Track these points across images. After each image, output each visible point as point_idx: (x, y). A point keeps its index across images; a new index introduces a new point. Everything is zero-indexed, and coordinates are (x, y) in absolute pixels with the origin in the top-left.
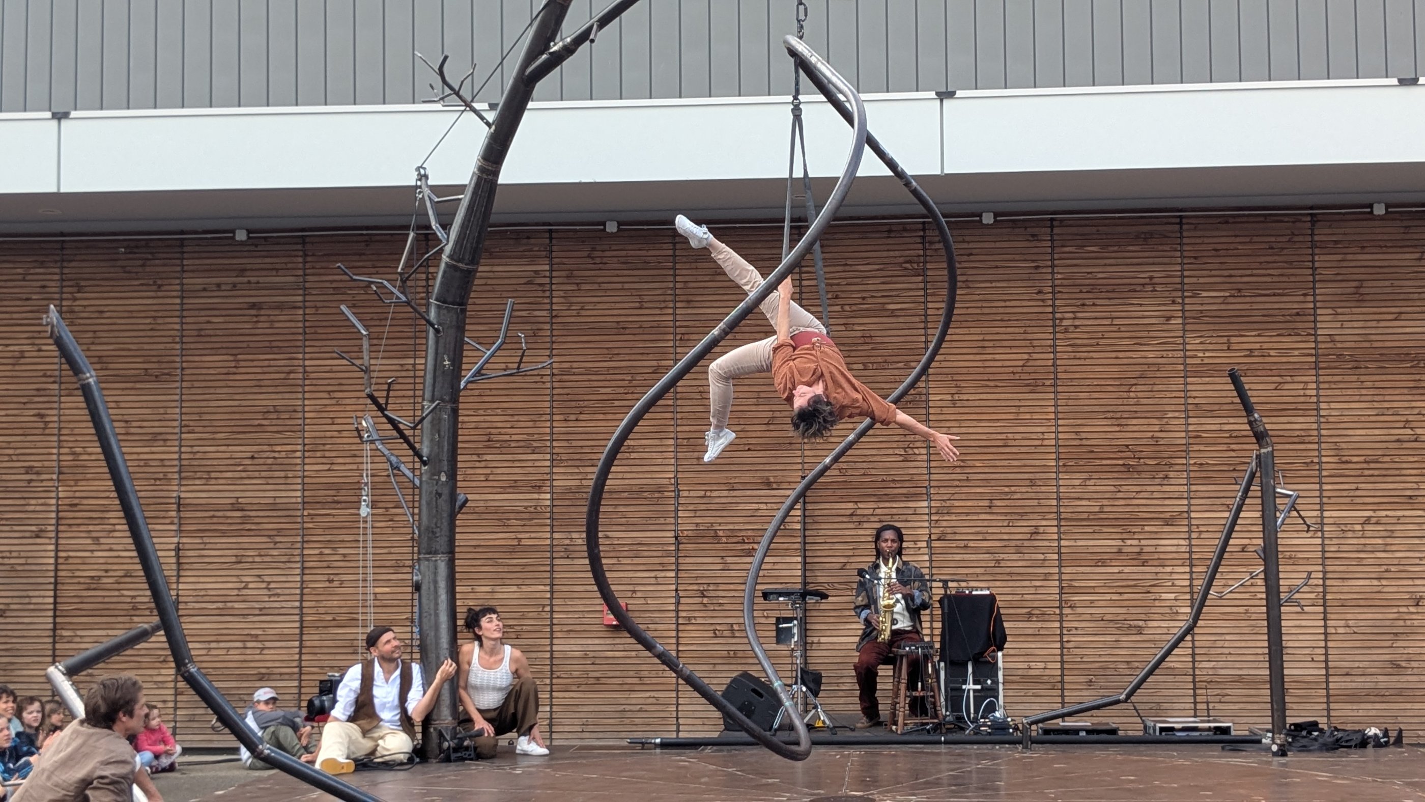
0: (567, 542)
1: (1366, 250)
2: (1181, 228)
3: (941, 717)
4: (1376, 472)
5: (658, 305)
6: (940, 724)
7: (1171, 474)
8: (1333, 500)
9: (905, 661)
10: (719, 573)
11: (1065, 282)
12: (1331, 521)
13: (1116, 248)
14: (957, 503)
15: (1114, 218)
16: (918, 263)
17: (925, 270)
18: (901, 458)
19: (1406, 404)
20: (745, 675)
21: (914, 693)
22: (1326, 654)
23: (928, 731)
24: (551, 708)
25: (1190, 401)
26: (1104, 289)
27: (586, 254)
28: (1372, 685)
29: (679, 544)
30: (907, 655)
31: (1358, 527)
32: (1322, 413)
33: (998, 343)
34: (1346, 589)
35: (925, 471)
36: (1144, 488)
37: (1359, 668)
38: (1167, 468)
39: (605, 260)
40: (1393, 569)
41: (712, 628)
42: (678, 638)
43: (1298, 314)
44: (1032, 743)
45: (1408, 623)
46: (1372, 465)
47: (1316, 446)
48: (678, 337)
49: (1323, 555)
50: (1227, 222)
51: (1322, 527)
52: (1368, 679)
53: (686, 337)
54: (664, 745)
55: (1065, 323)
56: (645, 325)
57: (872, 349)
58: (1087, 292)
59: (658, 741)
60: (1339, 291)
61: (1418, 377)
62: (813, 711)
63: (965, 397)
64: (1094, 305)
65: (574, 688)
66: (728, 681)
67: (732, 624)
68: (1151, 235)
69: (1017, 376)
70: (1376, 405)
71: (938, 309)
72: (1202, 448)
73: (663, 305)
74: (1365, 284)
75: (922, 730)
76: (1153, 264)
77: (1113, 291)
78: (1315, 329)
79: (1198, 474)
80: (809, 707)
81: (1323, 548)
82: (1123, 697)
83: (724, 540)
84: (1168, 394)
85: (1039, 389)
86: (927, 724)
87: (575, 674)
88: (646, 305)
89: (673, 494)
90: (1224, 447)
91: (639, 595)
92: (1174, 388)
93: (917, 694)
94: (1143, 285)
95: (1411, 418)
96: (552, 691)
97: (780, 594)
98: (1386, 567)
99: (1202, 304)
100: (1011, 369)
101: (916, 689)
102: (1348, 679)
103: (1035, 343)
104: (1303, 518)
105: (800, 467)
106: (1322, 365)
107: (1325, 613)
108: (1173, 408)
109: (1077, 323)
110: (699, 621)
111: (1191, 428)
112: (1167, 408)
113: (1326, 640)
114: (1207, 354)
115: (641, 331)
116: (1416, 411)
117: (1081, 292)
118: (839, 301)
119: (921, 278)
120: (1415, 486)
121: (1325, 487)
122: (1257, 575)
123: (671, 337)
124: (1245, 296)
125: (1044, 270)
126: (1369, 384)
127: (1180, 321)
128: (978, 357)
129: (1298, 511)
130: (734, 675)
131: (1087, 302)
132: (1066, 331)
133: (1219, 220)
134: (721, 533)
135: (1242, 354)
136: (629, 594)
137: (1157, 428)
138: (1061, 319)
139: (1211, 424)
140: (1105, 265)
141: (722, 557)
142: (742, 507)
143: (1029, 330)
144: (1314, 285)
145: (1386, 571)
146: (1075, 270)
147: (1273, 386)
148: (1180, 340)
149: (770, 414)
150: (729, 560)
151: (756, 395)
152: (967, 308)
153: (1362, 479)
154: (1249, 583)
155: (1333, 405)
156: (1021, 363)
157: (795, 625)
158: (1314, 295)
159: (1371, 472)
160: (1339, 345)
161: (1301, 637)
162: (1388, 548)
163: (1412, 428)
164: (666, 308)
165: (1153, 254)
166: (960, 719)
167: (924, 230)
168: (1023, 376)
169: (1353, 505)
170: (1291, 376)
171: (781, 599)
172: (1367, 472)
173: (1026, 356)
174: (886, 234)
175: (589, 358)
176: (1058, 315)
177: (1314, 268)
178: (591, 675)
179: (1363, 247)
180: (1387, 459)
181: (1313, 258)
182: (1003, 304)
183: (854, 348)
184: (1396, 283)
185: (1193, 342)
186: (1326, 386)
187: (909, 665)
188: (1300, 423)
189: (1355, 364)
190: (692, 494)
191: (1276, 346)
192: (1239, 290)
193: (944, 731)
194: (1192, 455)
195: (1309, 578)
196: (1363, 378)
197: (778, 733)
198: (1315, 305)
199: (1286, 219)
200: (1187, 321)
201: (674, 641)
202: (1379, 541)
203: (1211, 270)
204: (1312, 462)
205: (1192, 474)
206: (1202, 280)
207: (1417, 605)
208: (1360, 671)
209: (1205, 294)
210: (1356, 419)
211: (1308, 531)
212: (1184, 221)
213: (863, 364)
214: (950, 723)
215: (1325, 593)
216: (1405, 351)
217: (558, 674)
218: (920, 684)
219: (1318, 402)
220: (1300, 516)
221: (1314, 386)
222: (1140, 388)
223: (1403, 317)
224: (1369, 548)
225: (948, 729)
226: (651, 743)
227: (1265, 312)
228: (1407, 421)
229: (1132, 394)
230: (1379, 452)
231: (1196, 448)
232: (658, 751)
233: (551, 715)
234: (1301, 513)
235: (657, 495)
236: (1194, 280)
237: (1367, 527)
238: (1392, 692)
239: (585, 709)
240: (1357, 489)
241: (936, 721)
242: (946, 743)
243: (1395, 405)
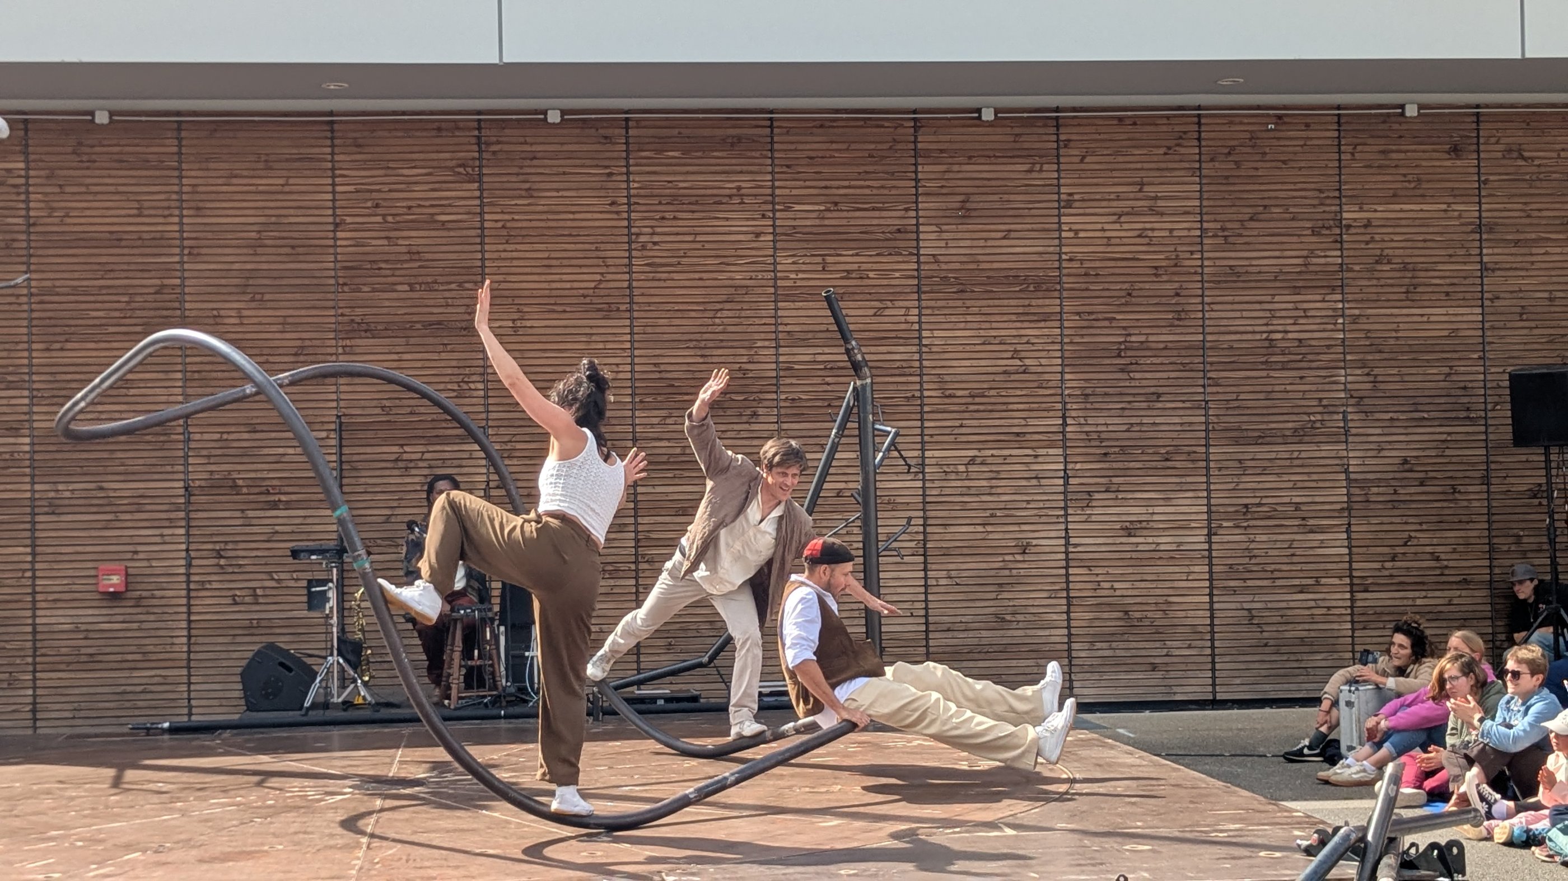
0: (52, 495)
1: (973, 160)
2: (772, 131)
3: (500, 688)
4: (982, 408)
5: (160, 212)
6: (499, 696)
7: (761, 411)
8: (936, 438)
9: (459, 626)
10: (239, 530)
11: (642, 192)
12: (933, 461)
13: (699, 154)
14: (519, 446)
15: (698, 119)
16: (473, 168)
17: (481, 175)
18: (454, 394)
19: (1014, 332)
20: (271, 646)
21: (469, 663)
22: (926, 609)
23: (486, 705)
24: (34, 691)
25: (781, 328)
26: (686, 200)
27: (70, 149)
28: (975, 641)
29: (190, 495)
30: (461, 619)
31: (962, 468)
32: (925, 342)
33: (565, 262)
34: (948, 537)
35: (482, 409)
36: (730, 427)
37: (961, 622)
38: (755, 404)
39: (94, 157)
40: (999, 513)
41: (230, 593)
42: (189, 606)
43: (899, 231)
44: (604, 714)
45: (1014, 572)
46: (977, 400)
47: (917, 379)
48: (186, 251)
49: (924, 499)
50: (821, 126)
51: (924, 469)
52: (971, 634)
53: (195, 251)
54: (173, 730)
55: (642, 239)
56: (145, 236)
57: (420, 267)
58: (668, 204)
59: (166, 725)
60: (943, 206)
61: (1027, 302)
62: (352, 686)
63: (528, 323)
64: (675, 218)
65: (63, 667)
66: (250, 655)
67: (254, 589)
68: (739, 139)
69: (588, 300)
70: (982, 333)
71: (496, 221)
72: (794, 381)
73: (166, 212)
74: (972, 198)
75: (479, 704)
76: (741, 172)
77: (696, 203)
78: (918, 248)
79: (789, 411)
80: (347, 682)
81: (924, 491)
82: (705, 659)
83: (245, 490)
84: (757, 321)
85: (613, 314)
86: (484, 697)
87: (64, 650)
88: (146, 212)
89: (181, 437)
90: (819, 380)
91: (141, 556)
92: (764, 313)
93: (473, 663)
94: (730, 196)
95: (1019, 347)
96: (35, 671)
97: (313, 552)
98: (991, 512)
99: (795, 219)
100: (581, 292)
101: (472, 658)
102: (950, 634)
103: (610, 262)
104: (904, 459)
105: (334, 404)
106: (924, 289)
107: (925, 563)
108: (763, 336)
109: (656, 239)
110: (215, 585)
111: (782, 359)
112: (756, 336)
113: (926, 593)
114: (801, 276)
115: (139, 243)
116: (1024, 340)
117: (660, 203)
118: (379, 211)
119: (476, 185)
120: (1023, 422)
121: (927, 424)
122: (853, 521)
123: (177, 251)
124: (842, 210)
125: (619, 178)
126: (976, 310)
127: (770, 237)
128: (543, 278)
129: (899, 451)
130: (256, 648)
131: (667, 215)
132: (644, 248)
133: (815, 123)
134: (240, 483)
135: (838, 276)
136: (129, 556)
137: (745, 359)
138: (638, 235)
139: (803, 355)
140: (687, 173)
141: (243, 511)
142: (266, 451)
143: (602, 246)
144: (917, 199)
145: (992, 516)
146: (653, 178)
147: (871, 312)
148: (770, 260)
149: (298, 343)
150: (251, 514)
151: (281, 320)
152: (530, 220)
153: (967, 415)
154: (844, 531)
155: (936, 333)
156: (592, 285)
157: (330, 588)
158: (917, 210)
159: (976, 407)
160: (944, 266)
161: (900, 590)
162: (994, 491)
163: (1020, 359)
164: (171, 215)
165: (742, 161)
166: (523, 690)
167: (479, 129)
168: (595, 300)
169: (958, 444)
170: (891, 301)
171: (313, 557)
172: (972, 408)
173: (598, 277)
174: (434, 133)
175: (76, 275)
176: (633, 230)
177: (917, 180)
178: (83, 651)
179: (970, 158)
180: (993, 392)
181: (917, 168)
182: (571, 216)
183: (399, 266)
184: (1006, 197)
185: (785, 262)
186: (929, 312)
187: (463, 629)
188: (903, 353)
189: (961, 287)
190: (206, 437)
191: (875, 266)
192: (836, 204)
193: (504, 704)
194: (782, 389)
195: (909, 524)
196: (968, 303)
197: (310, 713)
198: (918, 221)
199: (886, 124)
200: (778, 238)
201: (184, 609)
202: (984, 483)
203: (805, 181)
204: (913, 396)
205: (783, 411)
206: (795, 192)
207: (1024, 553)
208: (963, 627)
209: (797, 207)
210: (961, 348)
211: (908, 472)
212: (775, 124)
213: (410, 284)
214: (511, 695)
215: (925, 541)
216: (1011, 273)
217: (43, 651)
218: (476, 652)
219: (920, 330)
220: (902, 456)
221: (916, 311)
222: (726, 313)
223: (1013, 235)
224: (973, 491)
225: (508, 702)
226: (157, 728)
227: (863, 229)
228: (1015, 351)
229: (717, 321)
230: (985, 386)
231: (788, 381)
232: (166, 737)
233: (35, 699)
234: (903, 453)
235: (162, 438)
236: (787, 192)
237: (971, 468)
238: (995, 648)
239: (76, 691)
240: (961, 426)
241: (495, 693)
242: (506, 717)
243: (1003, 333)
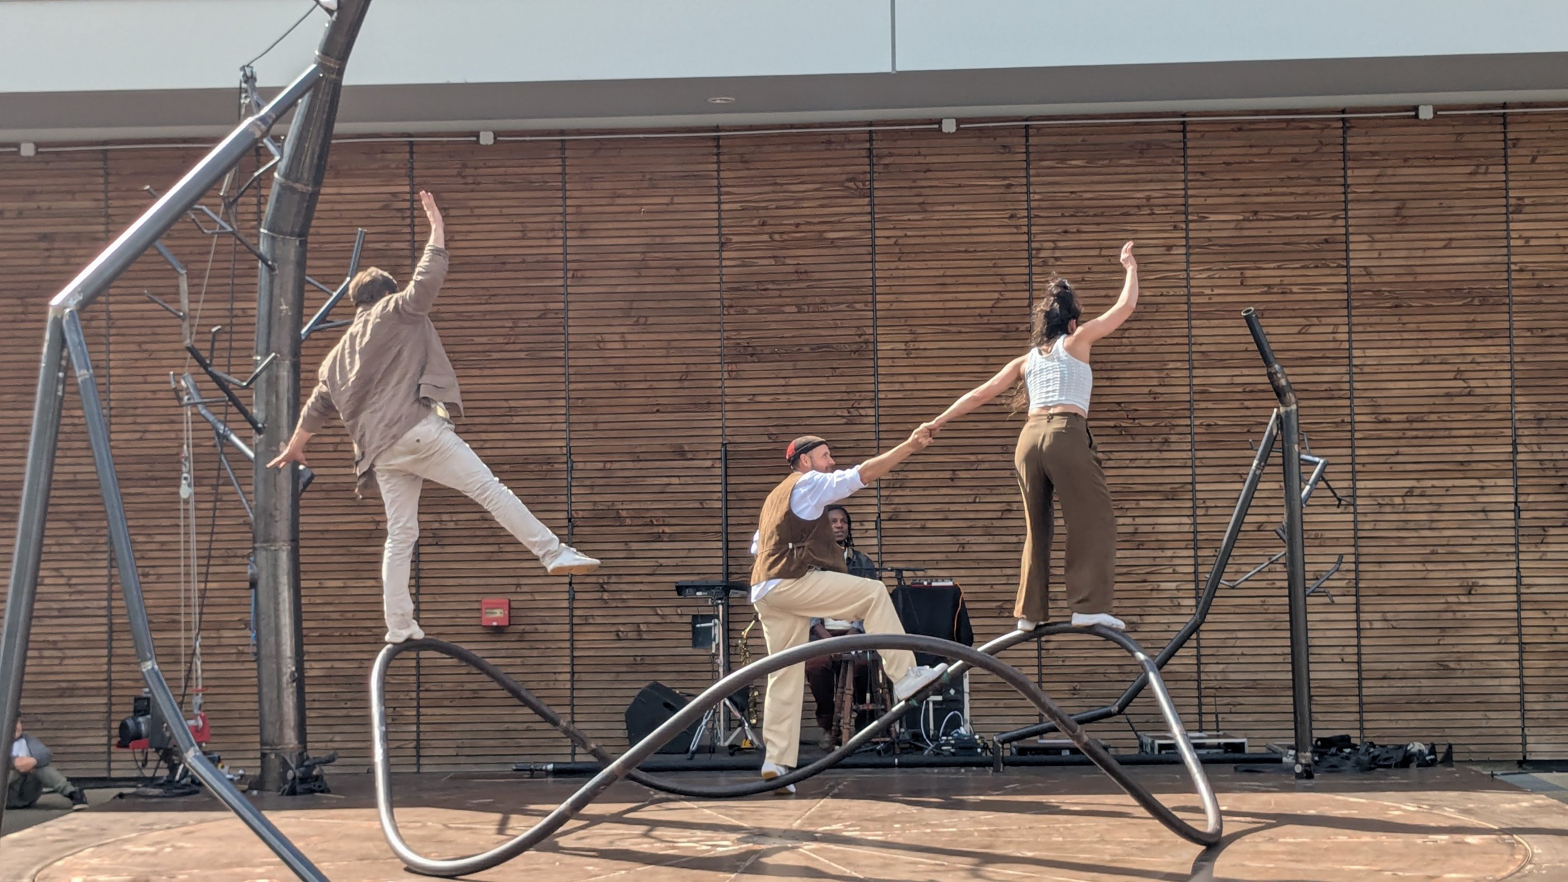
0: (436, 525)
1: (1409, 163)
2: (1185, 137)
3: (894, 735)
4: (1420, 434)
5: (544, 234)
6: (893, 743)
7: (1173, 438)
8: (1369, 468)
9: (850, 668)
10: (621, 562)
11: (1044, 204)
12: (1366, 493)
13: (1106, 162)
14: (912, 475)
15: (1104, 125)
16: (863, 182)
17: (872, 189)
18: (844, 421)
19: (1457, 351)
20: (656, 686)
21: (861, 707)
22: (1359, 654)
23: (879, 752)
24: (418, 727)
25: (1194, 348)
26: (1092, 212)
27: (455, 172)
28: (1414, 691)
29: (573, 526)
30: (852, 660)
31: (1398, 500)
32: (1355, 362)
33: (961, 280)
34: (1383, 575)
35: (873, 436)
36: (1139, 455)
37: (1398, 670)
38: (1166, 430)
39: (479, 179)
40: (1440, 550)
41: (614, 629)
42: (572, 641)
43: (1326, 241)
44: (1005, 764)
45: (1459, 615)
46: (1415, 425)
47: (1347, 402)
48: (570, 274)
49: (1355, 533)
50: (1240, 129)
51: (1355, 500)
52: (1410, 683)
53: (579, 274)
54: (557, 773)
55: (1043, 254)
56: (529, 259)
57: (809, 287)
58: (1071, 216)
59: (550, 767)
60: (1376, 213)
61: (1471, 317)
62: (739, 729)
63: (922, 346)
64: (1078, 232)
65: (446, 703)
66: (636, 693)
67: (638, 624)
68: (1149, 145)
69: (985, 320)
70: (1421, 351)
71: (888, 237)
72: (1210, 405)
73: (551, 235)
74: (1409, 204)
75: (872, 750)
76: (1151, 181)
77: (1102, 215)
78: (1347, 259)
79: (1204, 438)
80: (734, 724)
81: (1356, 525)
82: (1115, 709)
83: (628, 521)
84: (1169, 341)
85: (1013, 335)
86: (877, 743)
87: (448, 686)
88: (530, 235)
89: (565, 466)
90: (1237, 404)
91: (525, 589)
92: (1176, 332)
93: (865, 708)
94: (1138, 207)
95: (1463, 367)
96: (419, 707)
97: (698, 588)
98: (1432, 548)
99: (1210, 230)
100: (978, 311)
101: (864, 702)
102: (1385, 683)
103: (1008, 279)
104: (1332, 490)
105: (719, 432)
106: (1355, 304)
107: (1357, 604)
108: (1174, 357)
109: (1058, 253)
110: (599, 620)
111: (1195, 381)
112: (1168, 357)
113: (1359, 637)
114: (1216, 291)
115: (523, 266)
116: (1469, 359)
117: (1063, 216)
118: (767, 229)
119: (867, 200)
120: (1467, 449)
121: (1358, 452)
122: (1277, 560)
123: (561, 274)
124: (1262, 220)
125: (1018, 190)
126: (1413, 327)
127: (1183, 250)
128: (937, 297)
129: (1326, 482)
130: (643, 685)
131: (1070, 228)
132: (1045, 264)
133: (1233, 126)
134: (624, 514)
135: (1258, 291)
136: (513, 589)
137: (1155, 382)
138: (1038, 250)
139: (1220, 377)
140: (1093, 183)
141: (626, 542)
142: (649, 481)
143: (1000, 263)
144: (1346, 205)
145: (1432, 553)
146: (1056, 189)
147: (1296, 330)
148: (1183, 275)
149: (683, 368)
150: (634, 546)
151: (664, 344)
152: (924, 236)
153: (1403, 442)
154: (1266, 569)
155: (1369, 353)
156: (990, 304)
157: (715, 625)
158: (1346, 218)
159: (1414, 433)
160: (1377, 279)
161: (1329, 634)
162: (1434, 525)
163: (1464, 380)
164: (554, 238)
165: (1151, 169)
166: (917, 736)
167: (871, 140)
168: (993, 320)
169: (1393, 474)
170: (1317, 317)
171: (699, 594)
172: (1410, 434)
173: (996, 295)
174: (823, 146)
175: (460, 301)
176: (1034, 245)
177: (1345, 185)
178: (468, 686)
179: (1406, 160)
180: (1434, 417)
181: (1345, 173)
182: (967, 231)
183: (786, 287)
184: (1446, 203)
185: (1199, 277)
186: (1360, 328)
187: (855, 672)
188: (1331, 374)
189: (1397, 302)
190: (589, 466)
191: (1300, 280)
192: (1256, 213)
193: (898, 751)
194: (1197, 414)
195: (1340, 562)
196: (1405, 319)
197: (697, 756)
198: (1347, 230)
199: (1312, 126)
200: (1191, 251)
201: (568, 645)
202: (1424, 517)
203: (1221, 188)
204: (1343, 422)
205: (1197, 438)
206: (1210, 201)
207: (1470, 594)
208: (1399, 674)
209: (1212, 217)
210: (1396, 369)
211: (1338, 506)
212: (1188, 128)
213: (797, 306)
214: (905, 742)
215: (1357, 580)
216: (1455, 286)
217: (427, 686)
218: (868, 696)
219: (1350, 349)
220: (1330, 488)
221: (1346, 329)
222: (1134, 333)
223: (1454, 244)
224: (1411, 525)
225: (902, 749)
226: (541, 770)
227: (1286, 240)
228: (1459, 371)
229: (1125, 341)
230: (1425, 409)
231: (1203, 405)
232: (550, 779)
233: (418, 735)
234: (1330, 483)
235: (545, 468)
236: (1200, 201)
237: (1408, 500)
238: (1437, 699)
239: (460, 728)
240: (1397, 454)
241: (888, 739)
242: (901, 765)
243: (1444, 351)
